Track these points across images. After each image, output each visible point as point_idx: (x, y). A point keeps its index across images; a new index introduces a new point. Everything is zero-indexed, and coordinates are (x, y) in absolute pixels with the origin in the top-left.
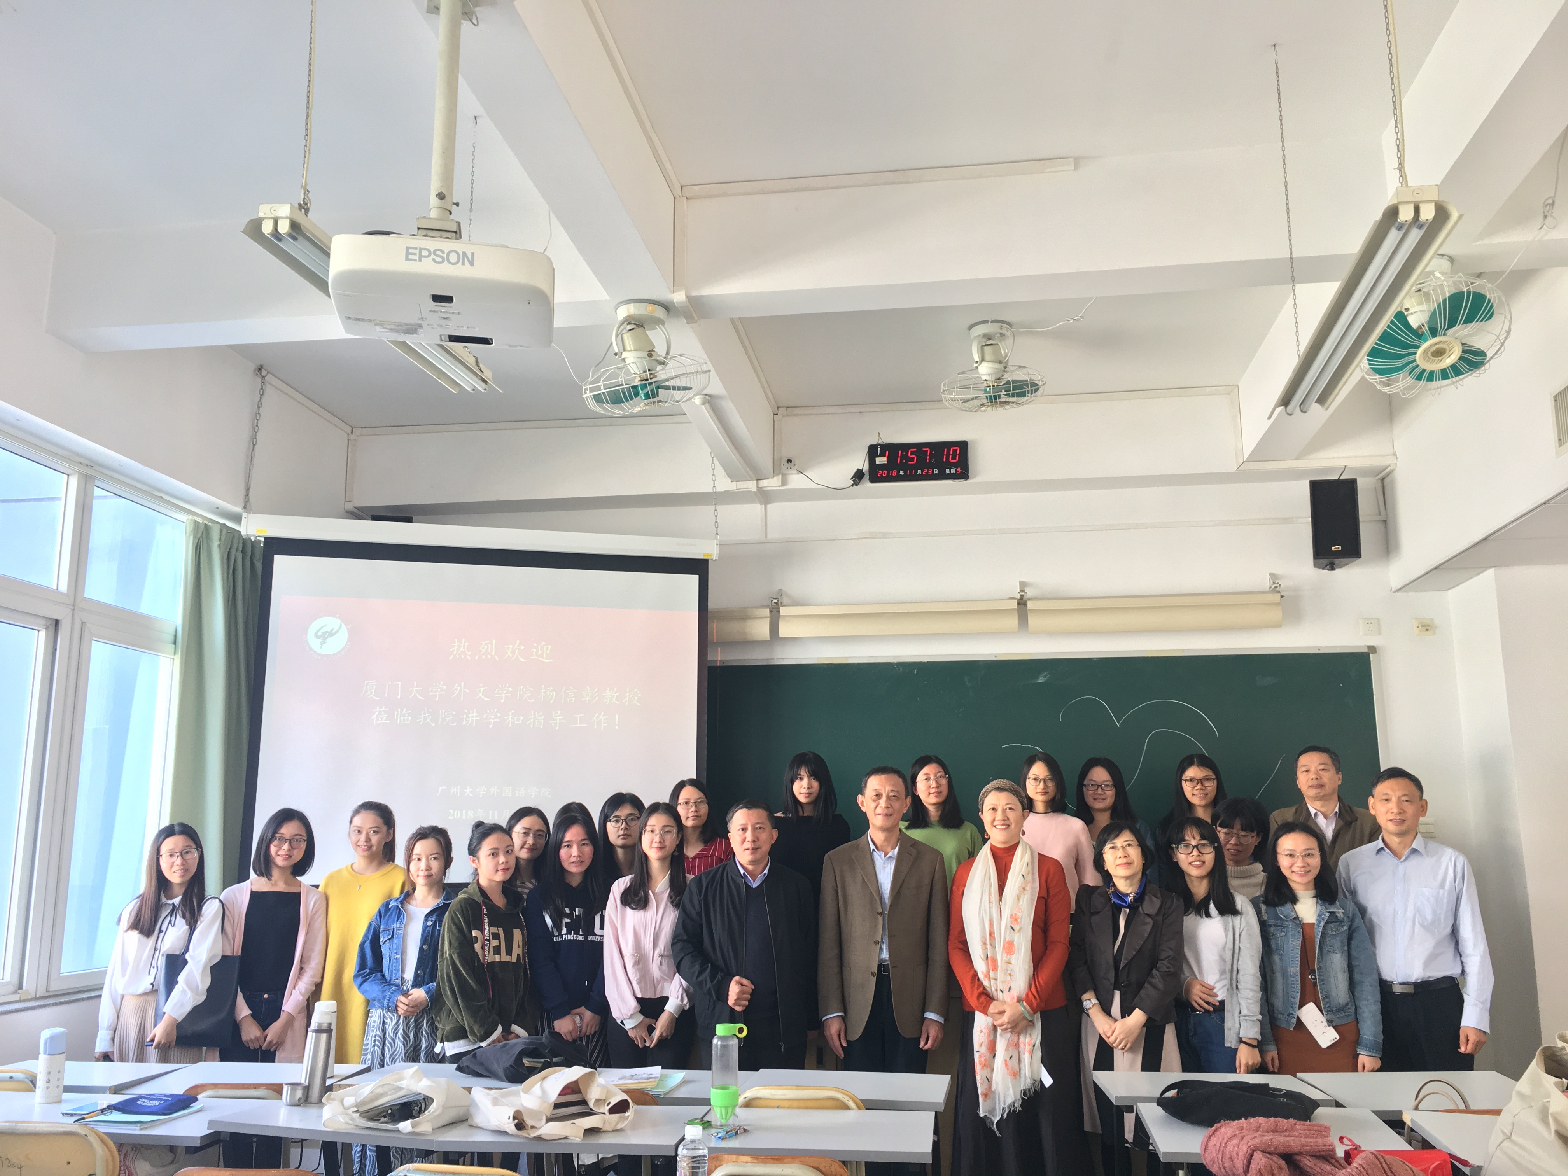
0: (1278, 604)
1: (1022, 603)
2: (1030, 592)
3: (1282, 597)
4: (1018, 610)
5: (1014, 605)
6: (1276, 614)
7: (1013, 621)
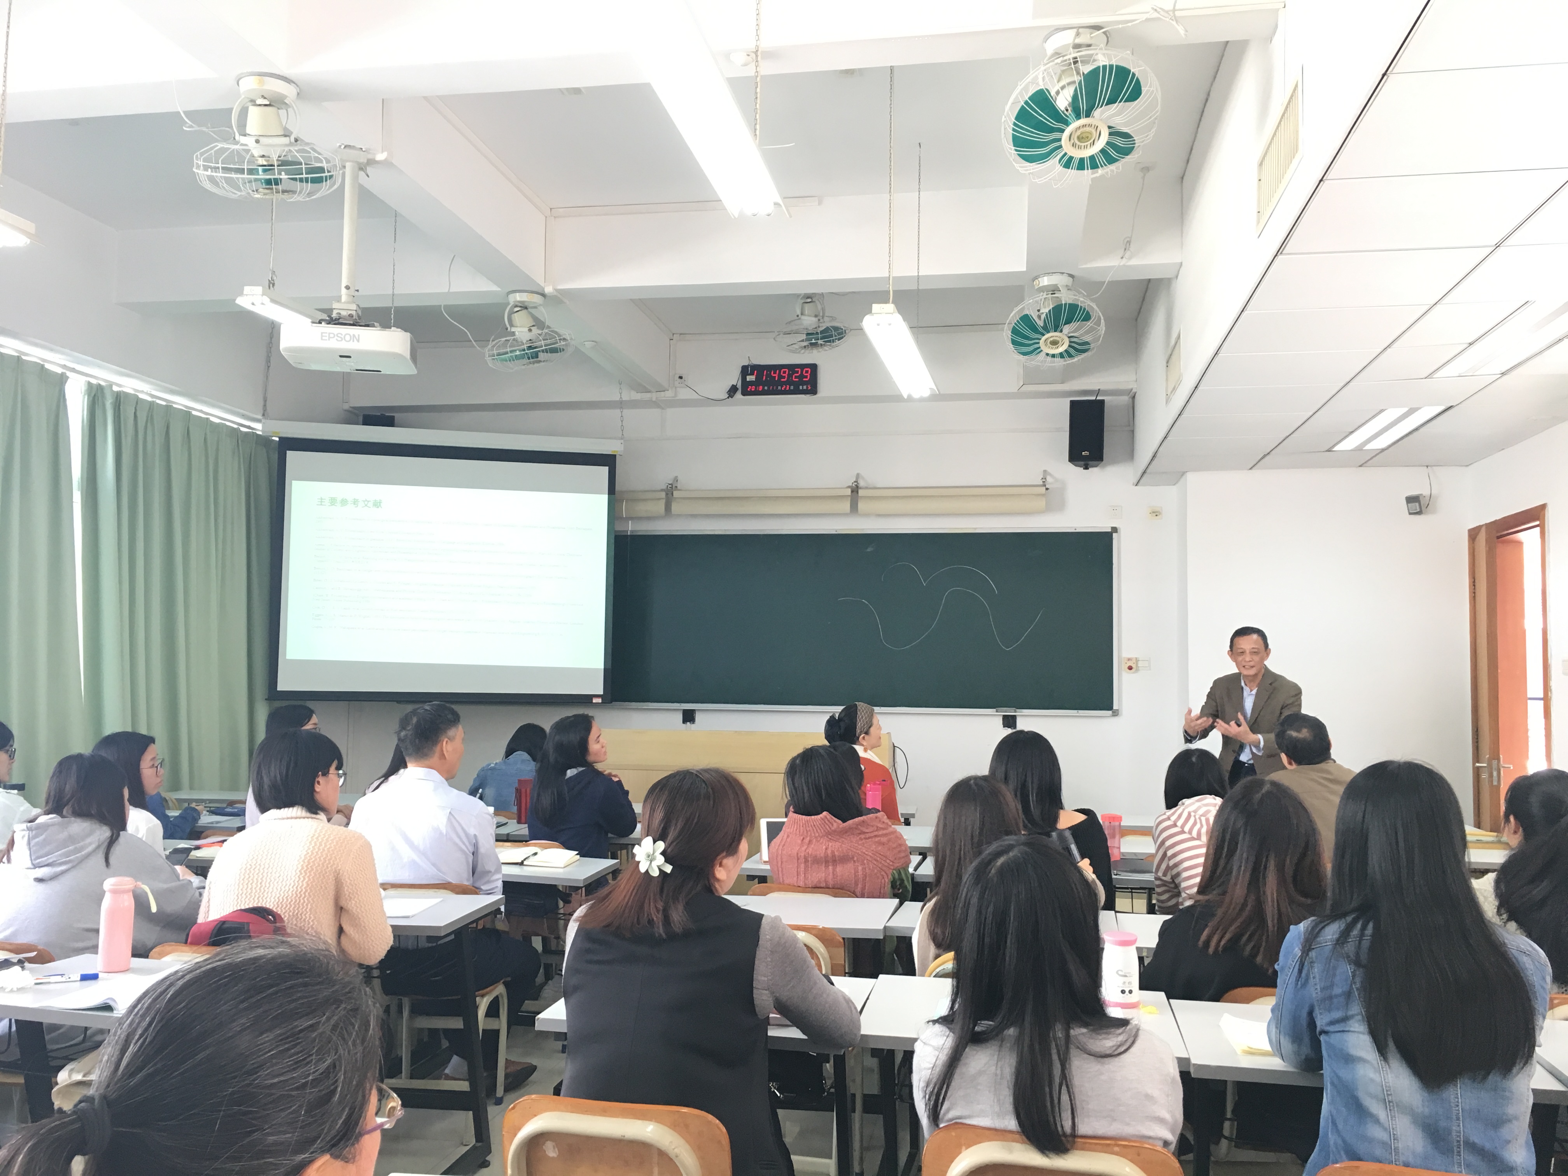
0: (1043, 495)
1: (855, 489)
2: (862, 483)
3: (1047, 489)
4: (852, 496)
5: (849, 492)
6: (1041, 503)
7: (846, 506)
